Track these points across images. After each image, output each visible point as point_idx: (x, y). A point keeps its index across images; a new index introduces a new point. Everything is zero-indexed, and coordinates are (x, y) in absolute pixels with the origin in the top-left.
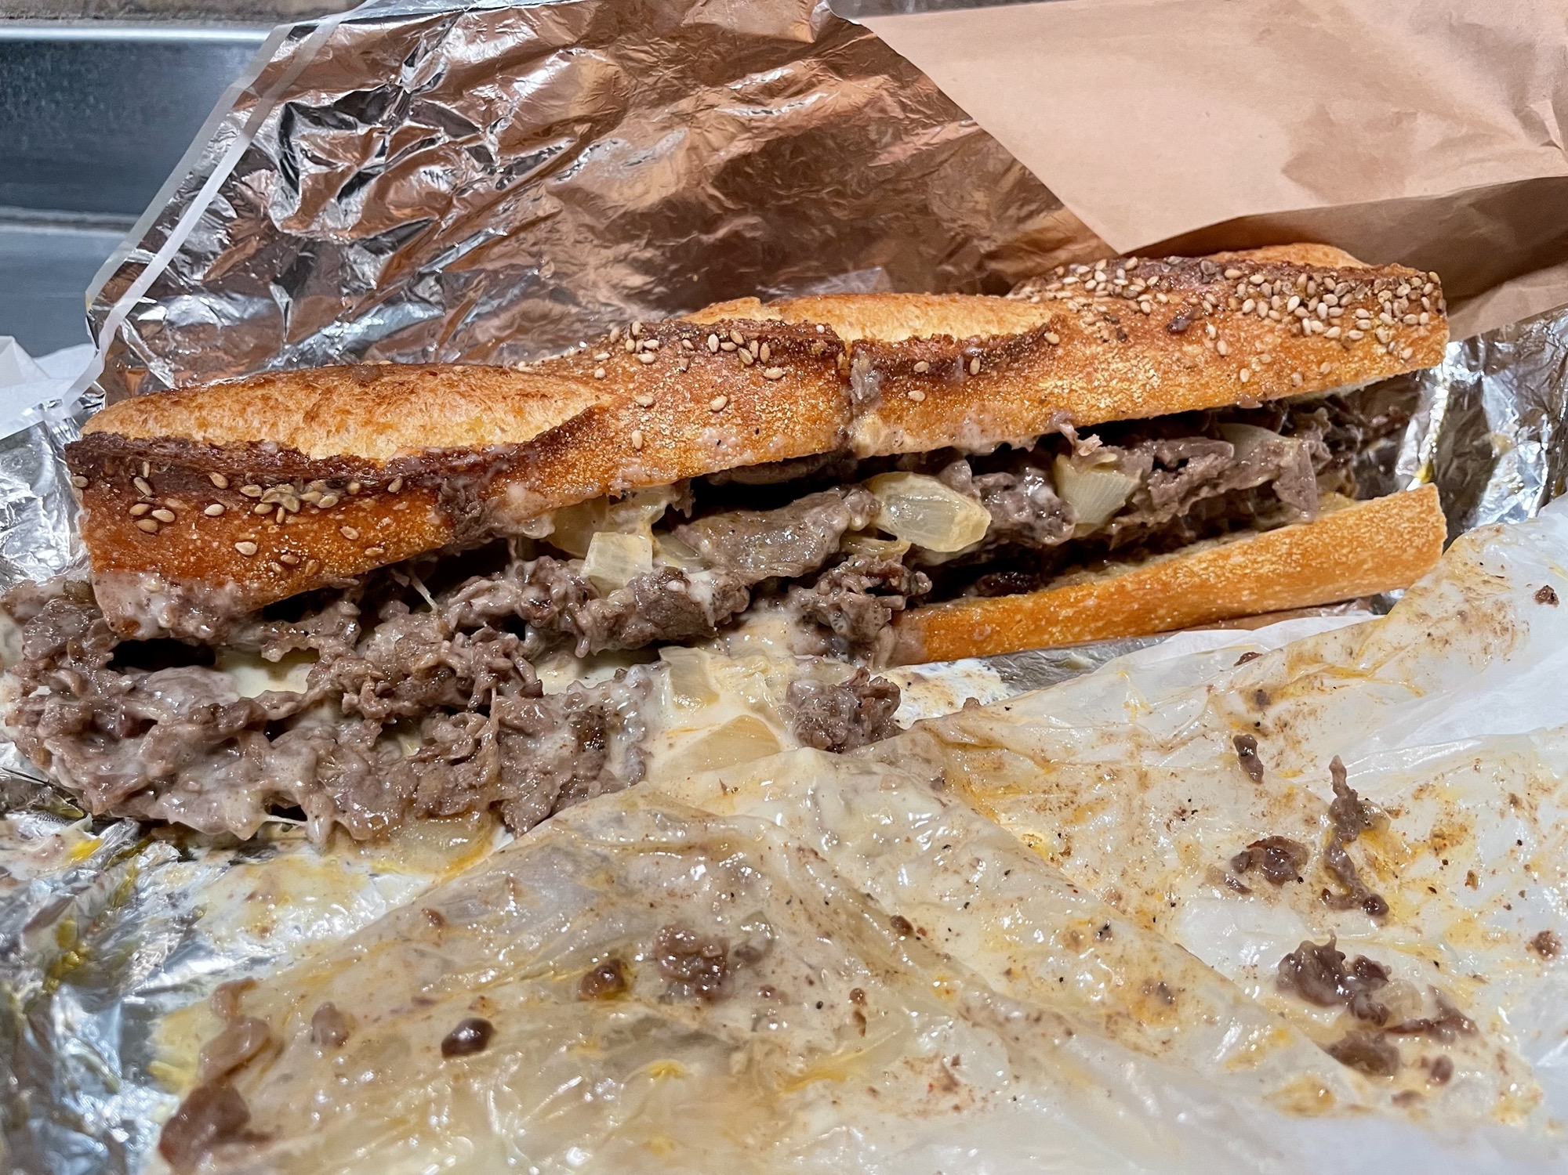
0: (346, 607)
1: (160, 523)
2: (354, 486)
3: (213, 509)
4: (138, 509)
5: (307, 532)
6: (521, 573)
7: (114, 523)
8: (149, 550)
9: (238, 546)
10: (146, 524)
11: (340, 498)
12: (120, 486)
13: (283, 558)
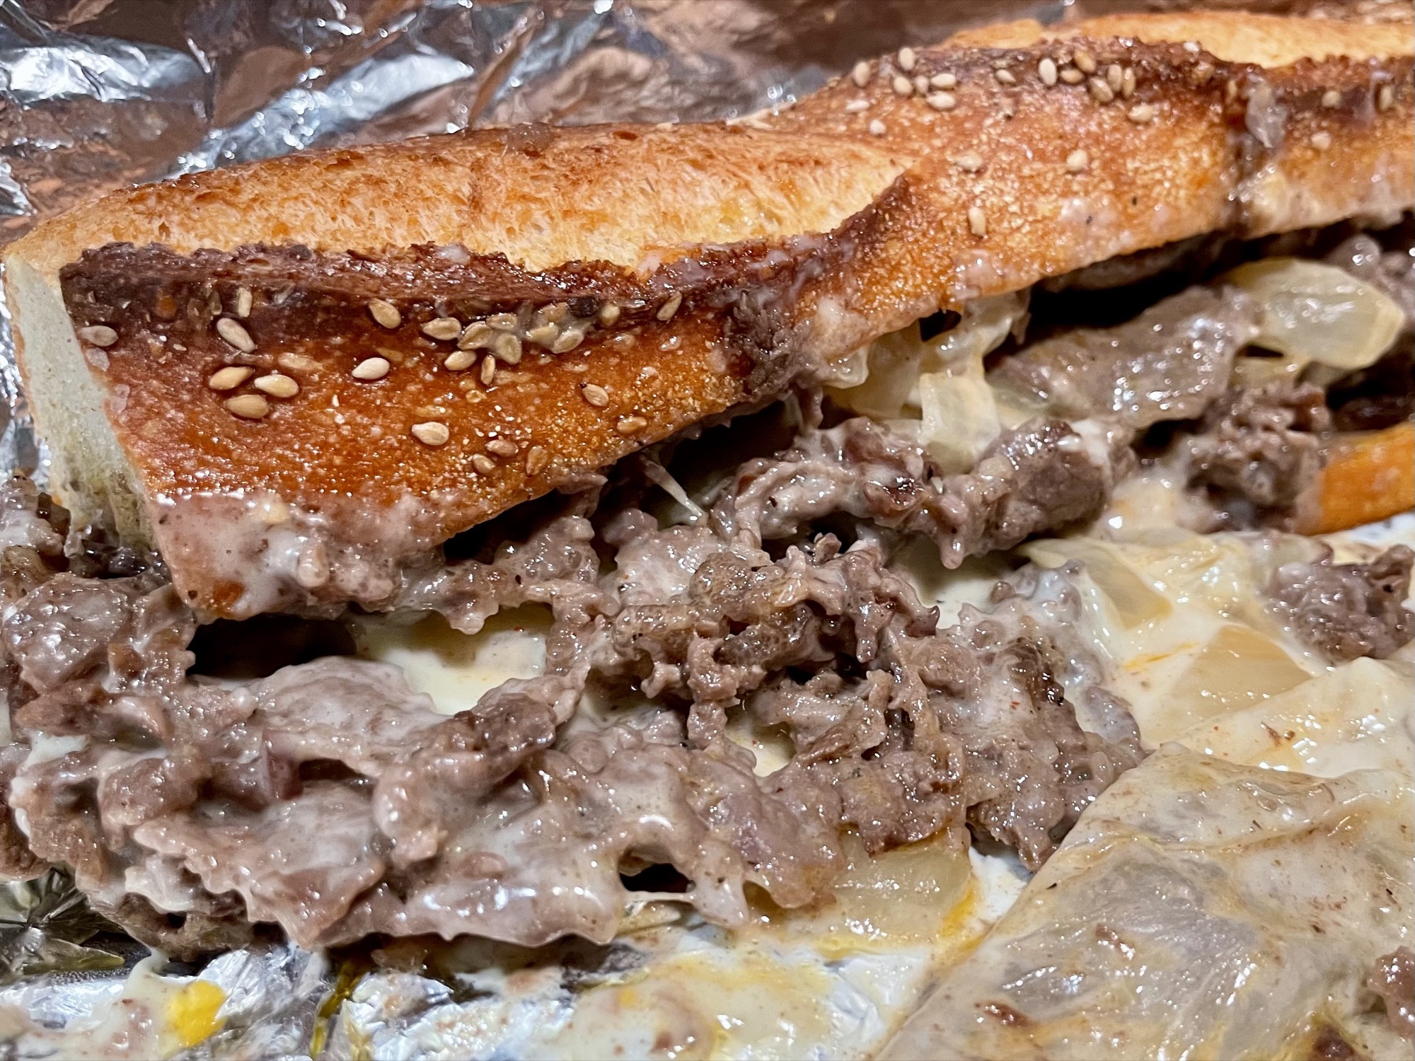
0: (579, 527)
1: (270, 398)
2: (611, 312)
3: (371, 367)
4: (229, 377)
5: (528, 397)
6: (828, 447)
7: (180, 407)
8: (253, 452)
9: (419, 429)
10: (246, 403)
11: (588, 333)
12: (187, 337)
13: (492, 445)
